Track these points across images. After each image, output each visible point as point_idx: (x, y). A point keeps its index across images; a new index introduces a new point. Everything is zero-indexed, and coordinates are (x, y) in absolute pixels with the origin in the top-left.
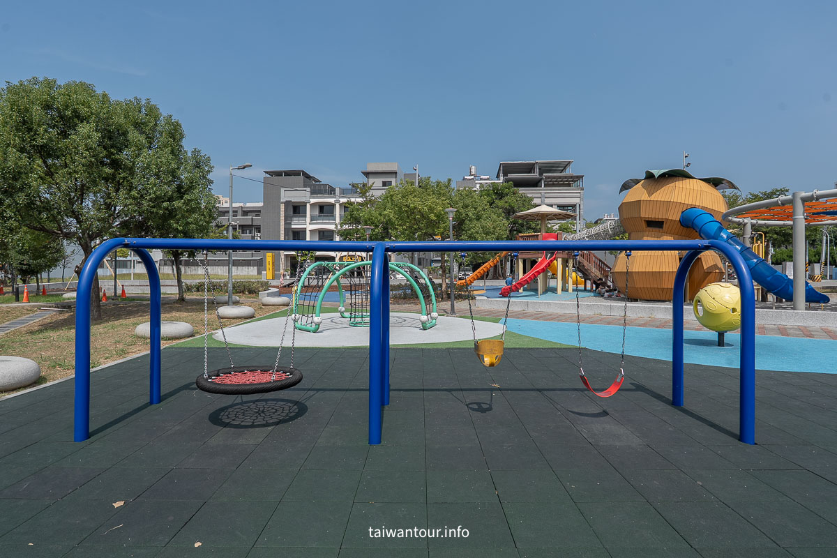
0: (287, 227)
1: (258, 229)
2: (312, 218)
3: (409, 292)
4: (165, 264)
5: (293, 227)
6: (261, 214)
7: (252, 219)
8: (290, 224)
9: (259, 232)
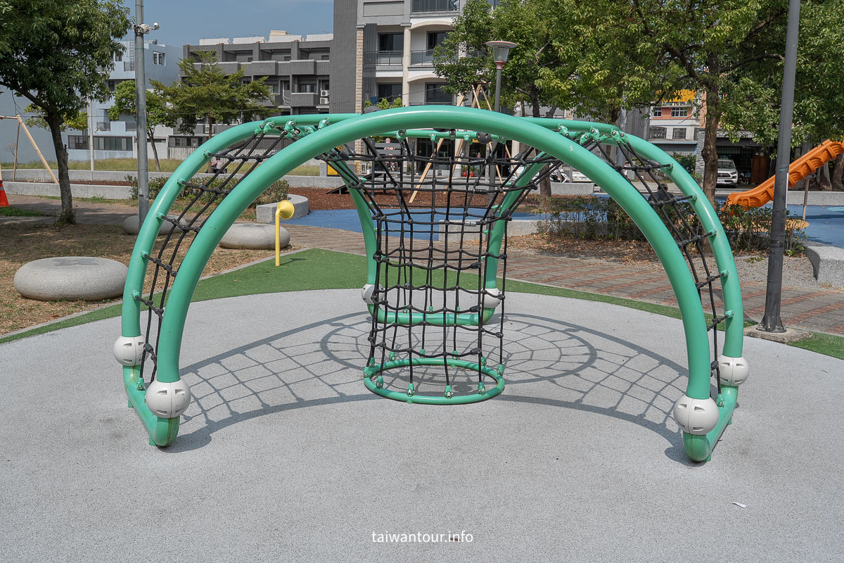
0: (369, 75)
1: (325, 83)
2: (415, 58)
3: (601, 218)
4: (177, 144)
5: (379, 75)
6: (330, 54)
7: (315, 63)
8: (374, 70)
9: (327, 88)
